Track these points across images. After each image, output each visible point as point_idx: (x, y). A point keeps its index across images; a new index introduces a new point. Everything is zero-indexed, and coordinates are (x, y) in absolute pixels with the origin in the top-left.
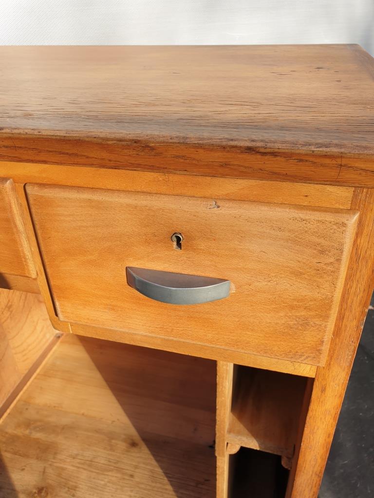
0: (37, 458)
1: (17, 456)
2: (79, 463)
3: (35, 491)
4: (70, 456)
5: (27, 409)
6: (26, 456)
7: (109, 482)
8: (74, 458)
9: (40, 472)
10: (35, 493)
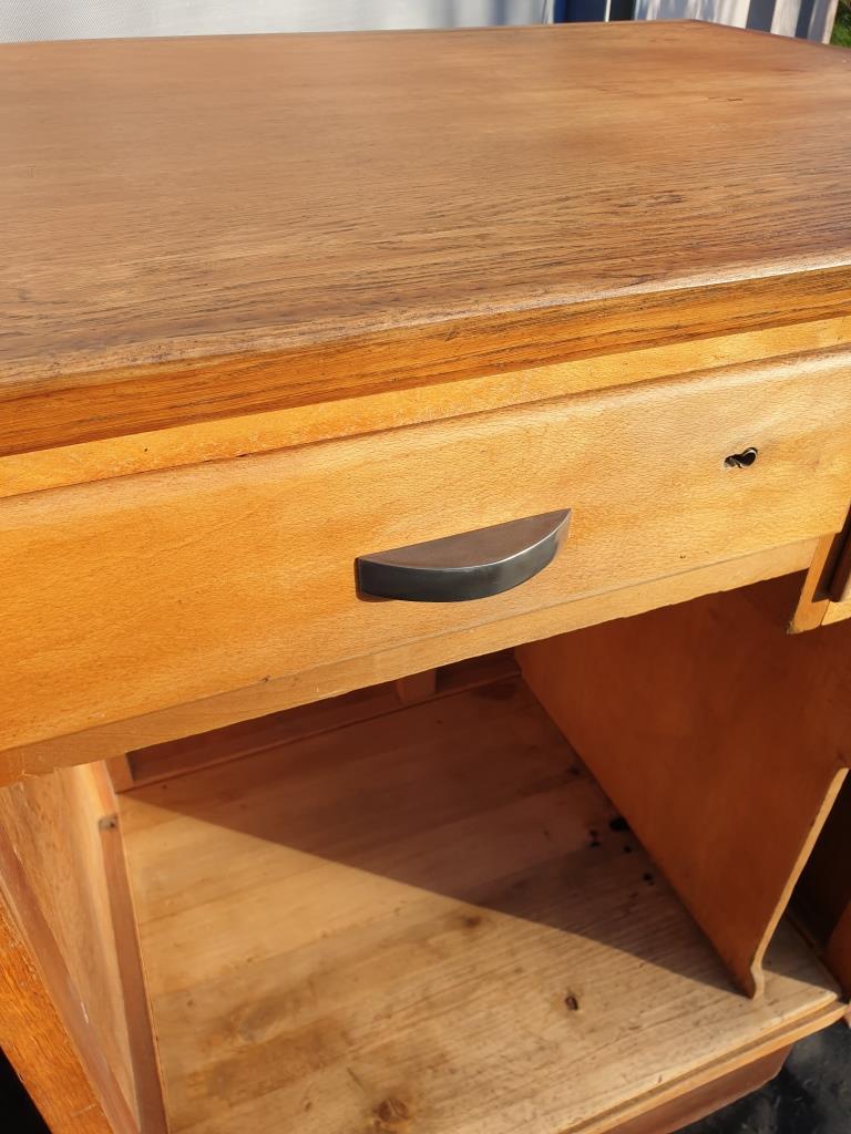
0: (317, 1067)
1: (268, 1097)
2: (407, 1017)
3: (372, 1121)
4: (377, 1018)
5: (190, 1004)
6: (284, 1082)
7: (492, 1006)
8: (389, 1017)
9: (348, 1084)
10: (377, 1123)
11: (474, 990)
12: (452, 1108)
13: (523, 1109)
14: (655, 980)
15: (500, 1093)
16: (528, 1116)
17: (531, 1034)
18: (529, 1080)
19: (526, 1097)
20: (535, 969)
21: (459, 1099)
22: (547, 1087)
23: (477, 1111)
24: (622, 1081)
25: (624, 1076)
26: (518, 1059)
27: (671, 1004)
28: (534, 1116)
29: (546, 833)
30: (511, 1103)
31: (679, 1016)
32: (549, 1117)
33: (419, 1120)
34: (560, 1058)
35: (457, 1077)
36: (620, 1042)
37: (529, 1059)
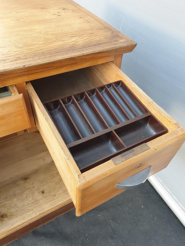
4: (4, 199)
7: (27, 194)
11: (24, 192)
12: (16, 214)
13: (30, 213)
14: (60, 187)
15: (26, 210)
16: (31, 214)
17: (34, 199)
18: (32, 207)
19: (31, 210)
20: (37, 186)
21: (18, 212)
22: (36, 208)
23: (21, 214)
24: (51, 205)
25: (51, 204)
26: (31, 204)
27: (63, 190)
28: (32, 213)
29: (44, 160)
30: (28, 212)
31: (63, 193)
32: (35, 213)
33: (9, 217)
34: (39, 203)
35: (18, 208)
36: (51, 198)
37: (33, 203)
